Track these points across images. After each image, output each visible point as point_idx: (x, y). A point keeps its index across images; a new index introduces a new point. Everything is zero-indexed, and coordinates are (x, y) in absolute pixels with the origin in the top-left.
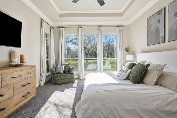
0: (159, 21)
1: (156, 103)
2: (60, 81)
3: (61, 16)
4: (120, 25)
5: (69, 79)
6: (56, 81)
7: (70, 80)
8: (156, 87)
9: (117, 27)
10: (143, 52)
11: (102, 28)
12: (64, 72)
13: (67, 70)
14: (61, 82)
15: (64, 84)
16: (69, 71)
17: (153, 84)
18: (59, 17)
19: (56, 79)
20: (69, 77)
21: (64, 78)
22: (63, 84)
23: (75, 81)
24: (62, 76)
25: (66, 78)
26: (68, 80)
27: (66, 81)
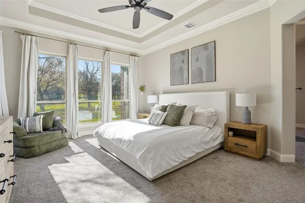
0: (183, 61)
1: (199, 137)
2: (42, 147)
3: (33, 10)
4: (135, 54)
5: (59, 140)
6: (33, 148)
7: (61, 141)
8: (192, 126)
9: (131, 55)
10: (165, 93)
11: (111, 53)
12: (45, 129)
13: (51, 124)
14: (44, 148)
15: (50, 151)
16: (54, 126)
17: (189, 124)
18: (29, 13)
19: (32, 144)
20: (60, 137)
21: (49, 141)
22: (48, 152)
23: (69, 143)
24: (46, 137)
25: (53, 140)
26: (58, 142)
27: (54, 144)
